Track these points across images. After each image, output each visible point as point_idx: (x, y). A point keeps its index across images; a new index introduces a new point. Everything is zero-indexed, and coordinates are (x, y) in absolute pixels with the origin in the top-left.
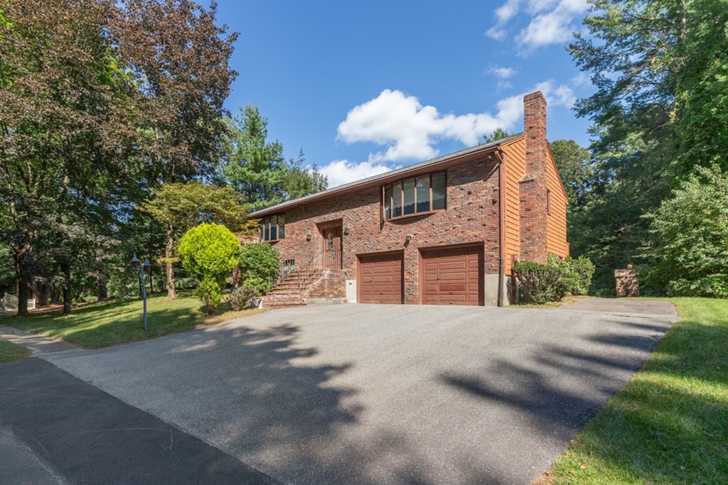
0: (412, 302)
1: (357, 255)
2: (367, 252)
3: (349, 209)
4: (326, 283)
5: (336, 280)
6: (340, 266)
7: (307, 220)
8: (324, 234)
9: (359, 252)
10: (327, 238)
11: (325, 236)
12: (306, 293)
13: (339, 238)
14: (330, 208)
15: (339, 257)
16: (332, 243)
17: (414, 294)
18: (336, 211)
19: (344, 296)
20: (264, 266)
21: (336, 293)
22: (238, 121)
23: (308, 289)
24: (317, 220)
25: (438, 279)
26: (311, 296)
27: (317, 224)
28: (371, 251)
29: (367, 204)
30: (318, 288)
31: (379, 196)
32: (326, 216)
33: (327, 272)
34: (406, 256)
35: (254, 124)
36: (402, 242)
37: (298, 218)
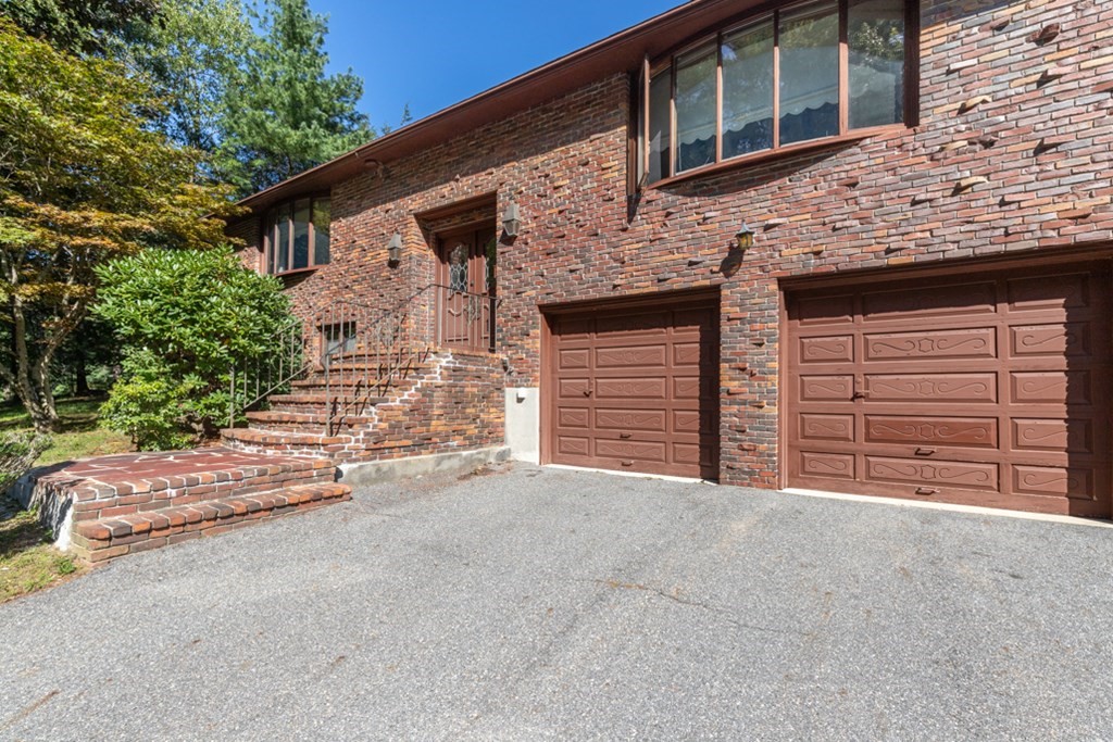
0: (754, 478)
1: (542, 308)
2: (578, 297)
3: (517, 159)
4: (439, 398)
5: (471, 388)
6: (486, 344)
7: (391, 205)
8: (442, 247)
9: (551, 299)
10: (450, 261)
11: (443, 255)
12: (354, 440)
13: (485, 261)
14: (458, 162)
15: (485, 315)
16: (462, 277)
17: (762, 447)
18: (476, 170)
19: (500, 440)
20: (207, 336)
21: (472, 430)
22: (257, 16)
23: (364, 423)
24: (418, 202)
25: (856, 396)
26: (377, 448)
27: (417, 216)
28: (593, 294)
29: (579, 138)
30: (406, 420)
31: (624, 107)
32: (445, 189)
33: (442, 362)
34: (726, 309)
35: (292, 22)
36: (713, 257)
37: (365, 202)
